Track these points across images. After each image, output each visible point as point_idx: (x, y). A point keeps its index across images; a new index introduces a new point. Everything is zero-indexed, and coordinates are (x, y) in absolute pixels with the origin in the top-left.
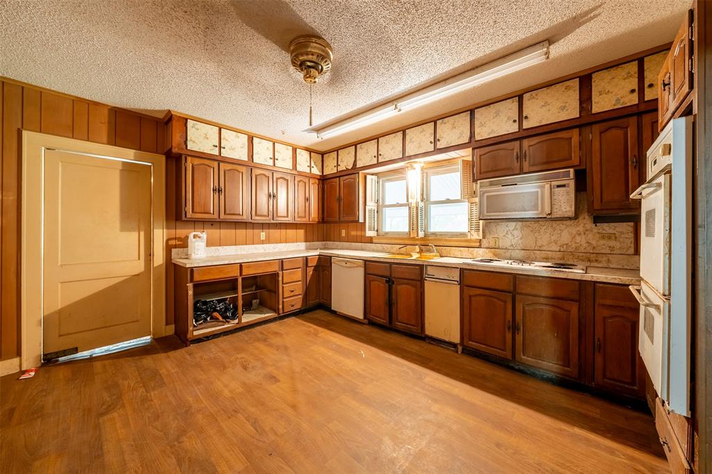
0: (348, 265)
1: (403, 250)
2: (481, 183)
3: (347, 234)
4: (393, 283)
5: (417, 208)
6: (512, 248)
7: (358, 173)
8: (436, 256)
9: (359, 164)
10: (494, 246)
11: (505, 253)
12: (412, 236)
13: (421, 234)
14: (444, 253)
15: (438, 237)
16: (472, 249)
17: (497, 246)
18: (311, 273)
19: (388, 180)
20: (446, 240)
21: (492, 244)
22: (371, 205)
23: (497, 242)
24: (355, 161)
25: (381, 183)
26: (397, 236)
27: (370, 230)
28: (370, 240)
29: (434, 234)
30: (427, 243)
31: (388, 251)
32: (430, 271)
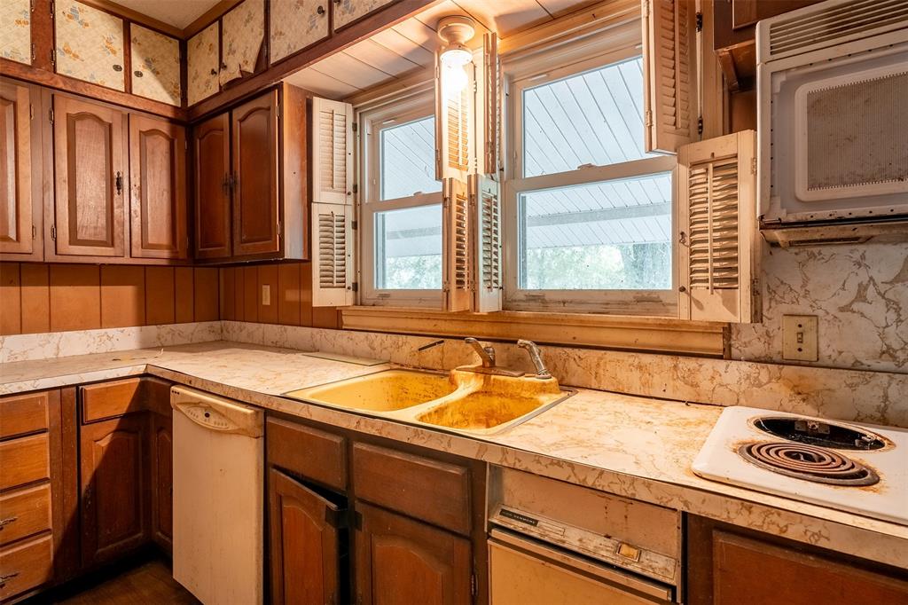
0: (213, 422)
1: (432, 355)
2: (774, 29)
3: (276, 297)
4: (358, 525)
5: (473, 199)
6: (886, 364)
7: (280, 87)
8: (543, 389)
9: (278, 52)
10: (790, 353)
11: (852, 386)
12: (454, 308)
13: (489, 301)
14: (576, 375)
15: (556, 312)
16: (691, 363)
17: (809, 354)
18: (104, 443)
19: (388, 118)
20: (583, 324)
21: (784, 342)
22: (329, 201)
23: (809, 338)
24: (266, 42)
25: (367, 129)
26: (415, 307)
27: (327, 283)
28: (333, 319)
29: (538, 298)
30: (513, 330)
31: (385, 355)
32: (515, 494)
